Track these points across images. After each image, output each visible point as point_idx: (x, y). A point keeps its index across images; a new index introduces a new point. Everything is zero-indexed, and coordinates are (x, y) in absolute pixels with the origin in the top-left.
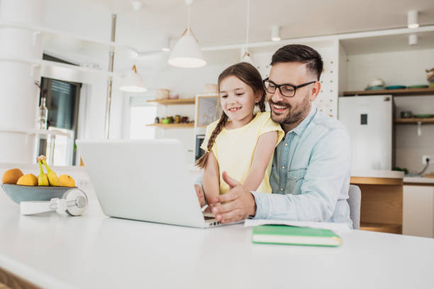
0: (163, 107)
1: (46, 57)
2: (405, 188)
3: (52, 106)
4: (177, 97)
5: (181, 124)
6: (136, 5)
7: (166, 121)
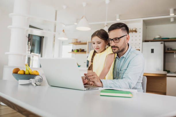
0: (75, 46)
1: (31, 26)
2: (168, 78)
3: (33, 45)
4: (80, 42)
5: (82, 52)
6: (64, 7)
7: (76, 51)
